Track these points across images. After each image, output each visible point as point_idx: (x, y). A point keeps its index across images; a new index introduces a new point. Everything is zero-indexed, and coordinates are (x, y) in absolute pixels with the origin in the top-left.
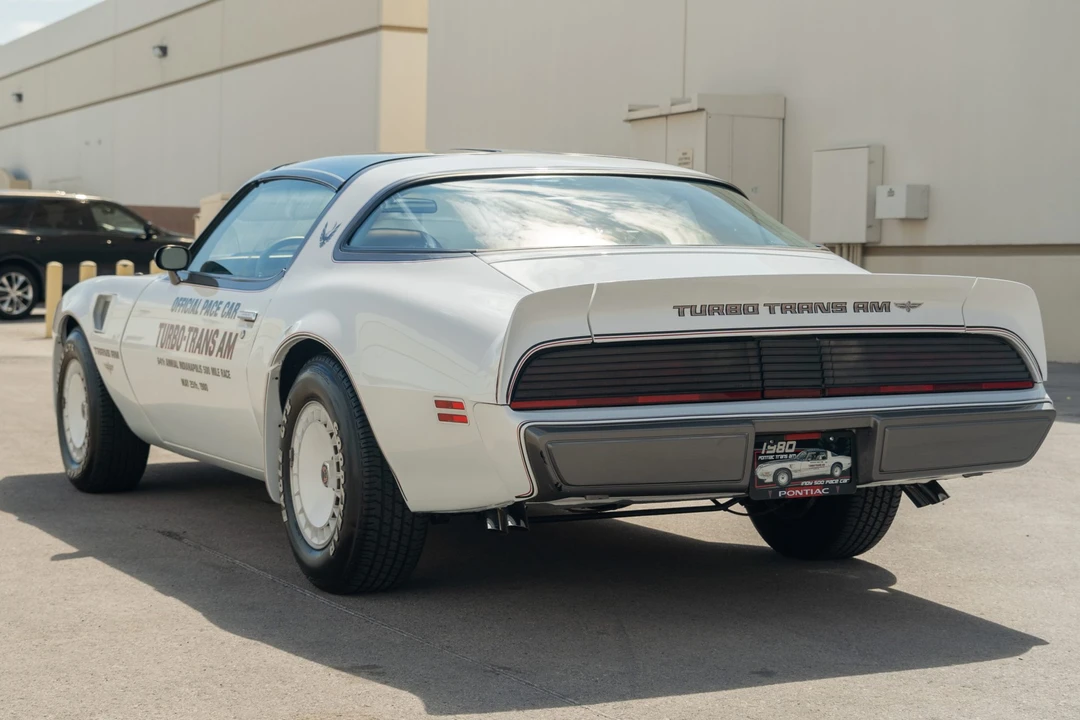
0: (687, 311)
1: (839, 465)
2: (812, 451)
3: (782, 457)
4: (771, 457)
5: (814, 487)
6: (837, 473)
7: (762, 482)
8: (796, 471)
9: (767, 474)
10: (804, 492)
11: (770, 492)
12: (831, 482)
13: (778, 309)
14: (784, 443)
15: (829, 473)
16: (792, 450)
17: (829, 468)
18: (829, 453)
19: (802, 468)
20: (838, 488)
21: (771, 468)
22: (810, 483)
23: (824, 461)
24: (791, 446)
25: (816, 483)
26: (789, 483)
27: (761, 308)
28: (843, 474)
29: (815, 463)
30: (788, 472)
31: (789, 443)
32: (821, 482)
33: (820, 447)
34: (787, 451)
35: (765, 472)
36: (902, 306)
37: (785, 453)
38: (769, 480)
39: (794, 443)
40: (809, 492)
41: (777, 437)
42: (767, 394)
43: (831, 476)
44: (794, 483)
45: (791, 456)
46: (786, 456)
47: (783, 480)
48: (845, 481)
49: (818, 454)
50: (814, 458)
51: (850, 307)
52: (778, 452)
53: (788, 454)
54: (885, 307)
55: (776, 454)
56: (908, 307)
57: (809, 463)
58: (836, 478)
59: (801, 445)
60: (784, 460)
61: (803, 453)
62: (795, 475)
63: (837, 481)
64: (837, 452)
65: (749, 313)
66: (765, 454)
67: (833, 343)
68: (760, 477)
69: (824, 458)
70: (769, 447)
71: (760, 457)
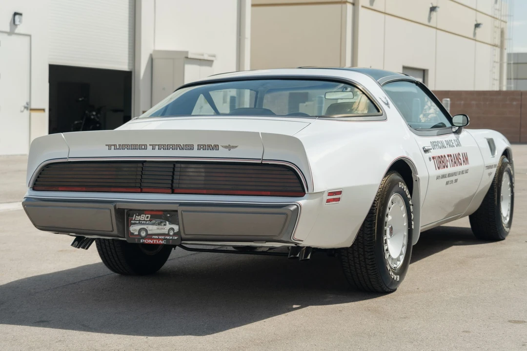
0: (113, 147)
1: (173, 229)
2: (159, 221)
3: (143, 222)
4: (138, 222)
5: (159, 239)
6: (172, 233)
7: (132, 234)
8: (150, 230)
9: (135, 230)
10: (153, 241)
11: (136, 240)
12: (168, 238)
13: (157, 147)
14: (144, 215)
15: (167, 233)
16: (148, 219)
17: (167, 230)
18: (167, 223)
19: (153, 229)
20: (171, 241)
21: (138, 227)
22: (157, 237)
23: (165, 227)
24: (148, 217)
25: (160, 237)
26: (146, 236)
27: (148, 146)
28: (175, 234)
29: (160, 227)
30: (146, 231)
31: (147, 215)
32: (163, 237)
33: (162, 219)
34: (146, 219)
35: (134, 229)
36: (226, 147)
37: (144, 220)
38: (136, 233)
39: (149, 216)
40: (156, 242)
41: (140, 212)
42: (144, 190)
43: (168, 235)
44: (149, 236)
45: (147, 222)
46: (145, 222)
47: (143, 234)
48: (176, 238)
49: (161, 222)
50: (159, 224)
51: (196, 147)
52: (141, 219)
53: (146, 221)
54: (216, 147)
55: (140, 220)
56: (229, 147)
57: (157, 227)
58: (171, 236)
59: (153, 217)
60: (144, 224)
61: (153, 221)
62: (149, 232)
63: (171, 238)
64: (171, 222)
65: (142, 149)
66: (135, 220)
67: (183, 165)
68: (132, 232)
69: (165, 225)
70: (137, 217)
71: (132, 221)
